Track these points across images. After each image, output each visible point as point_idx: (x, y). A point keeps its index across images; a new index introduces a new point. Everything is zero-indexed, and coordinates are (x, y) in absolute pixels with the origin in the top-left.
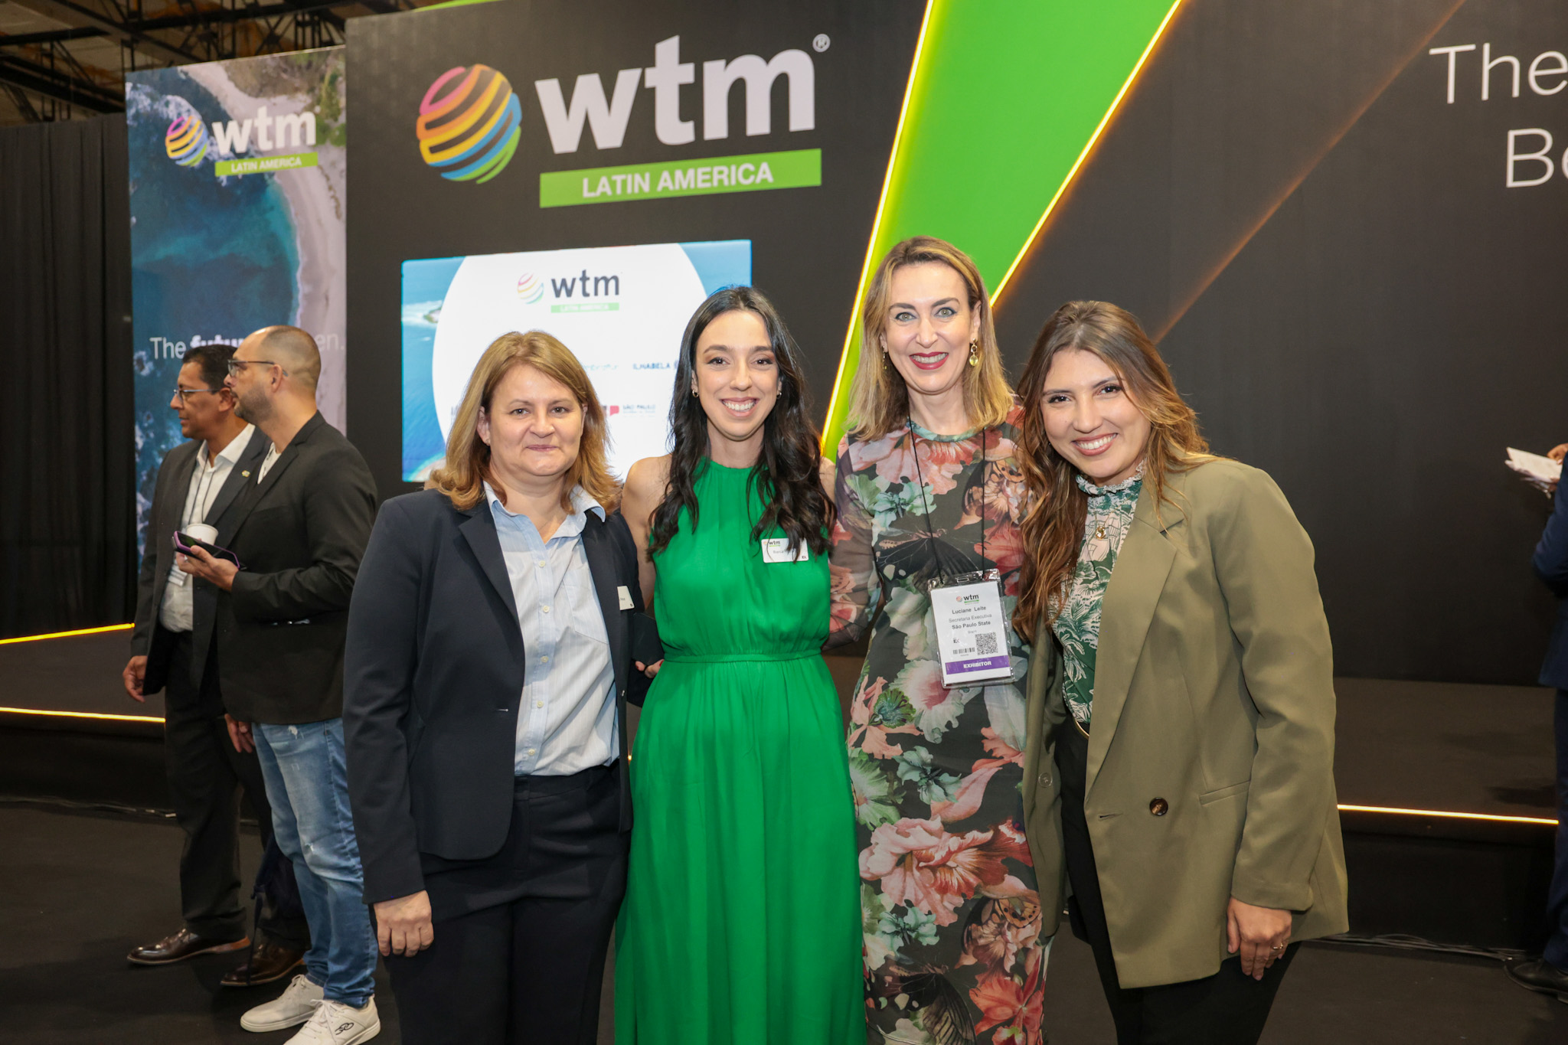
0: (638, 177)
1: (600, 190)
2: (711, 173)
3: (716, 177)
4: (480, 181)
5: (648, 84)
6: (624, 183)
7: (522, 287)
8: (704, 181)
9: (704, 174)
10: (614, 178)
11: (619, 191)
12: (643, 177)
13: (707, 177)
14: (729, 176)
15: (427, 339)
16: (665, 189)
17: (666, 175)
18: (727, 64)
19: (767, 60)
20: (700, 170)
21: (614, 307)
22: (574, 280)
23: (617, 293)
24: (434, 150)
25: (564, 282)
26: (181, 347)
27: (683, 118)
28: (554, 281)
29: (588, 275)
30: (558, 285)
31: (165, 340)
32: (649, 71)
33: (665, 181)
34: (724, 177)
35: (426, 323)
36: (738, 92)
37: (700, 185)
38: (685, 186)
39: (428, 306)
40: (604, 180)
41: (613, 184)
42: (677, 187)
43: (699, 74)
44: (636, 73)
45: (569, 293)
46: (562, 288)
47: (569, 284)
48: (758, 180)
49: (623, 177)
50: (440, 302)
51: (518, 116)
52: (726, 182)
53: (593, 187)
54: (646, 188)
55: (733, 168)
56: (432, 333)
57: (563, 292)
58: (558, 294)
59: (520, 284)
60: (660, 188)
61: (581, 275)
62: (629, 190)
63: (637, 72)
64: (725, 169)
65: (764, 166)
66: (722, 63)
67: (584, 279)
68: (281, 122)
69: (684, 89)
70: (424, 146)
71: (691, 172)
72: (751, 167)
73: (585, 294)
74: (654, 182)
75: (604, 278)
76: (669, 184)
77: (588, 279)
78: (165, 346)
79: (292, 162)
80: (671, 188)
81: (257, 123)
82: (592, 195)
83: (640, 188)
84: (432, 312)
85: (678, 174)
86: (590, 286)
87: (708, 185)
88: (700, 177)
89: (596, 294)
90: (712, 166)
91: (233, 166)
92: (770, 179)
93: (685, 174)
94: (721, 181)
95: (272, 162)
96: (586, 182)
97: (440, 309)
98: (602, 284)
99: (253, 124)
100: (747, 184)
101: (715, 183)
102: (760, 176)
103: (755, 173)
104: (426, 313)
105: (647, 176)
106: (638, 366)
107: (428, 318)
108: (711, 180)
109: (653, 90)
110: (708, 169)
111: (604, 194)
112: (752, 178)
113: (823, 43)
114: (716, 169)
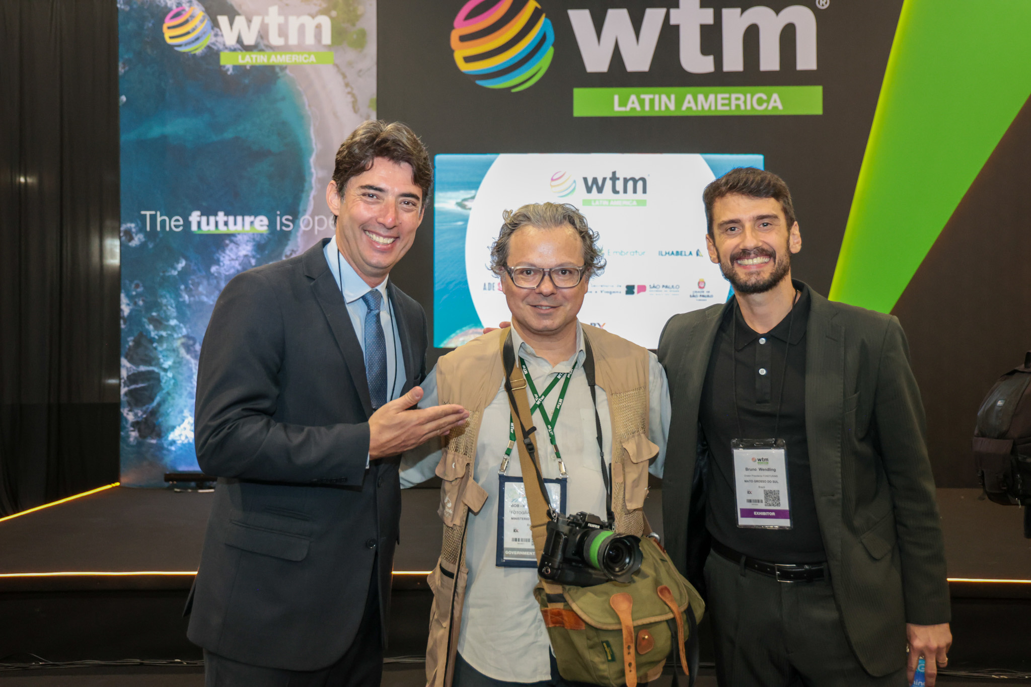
0: (664, 98)
1: (630, 106)
2: (729, 99)
3: (734, 102)
4: (514, 90)
5: (673, 21)
6: (652, 101)
7: (554, 183)
8: (723, 105)
9: (723, 99)
10: (642, 96)
11: (647, 108)
12: (669, 99)
13: (726, 102)
14: (745, 102)
15: (460, 223)
16: (689, 109)
17: (689, 97)
18: (742, 12)
19: (777, 12)
20: (720, 96)
21: (642, 203)
22: (604, 179)
23: (645, 191)
24: (468, 59)
25: (595, 180)
26: (177, 220)
27: (705, 51)
28: (585, 179)
29: (617, 176)
30: (590, 183)
31: (158, 213)
32: (673, 12)
33: (689, 102)
34: (741, 103)
35: (459, 209)
36: (752, 35)
37: (720, 108)
38: (706, 107)
39: (462, 195)
40: (633, 98)
41: (642, 102)
42: (700, 108)
43: (718, 17)
44: (662, 12)
45: (600, 190)
46: (593, 185)
47: (600, 183)
48: (770, 107)
49: (651, 96)
50: (473, 192)
51: (551, 38)
52: (742, 107)
53: (623, 103)
54: (672, 107)
55: (749, 96)
56: (466, 219)
57: (594, 189)
58: (589, 190)
59: (552, 180)
60: (684, 108)
61: (610, 175)
62: (657, 108)
63: (664, 11)
64: (742, 97)
65: (775, 96)
66: (739, 10)
67: (614, 178)
68: (294, 23)
69: (704, 28)
70: (459, 56)
71: (712, 97)
72: (764, 97)
73: (615, 191)
74: (679, 103)
75: (633, 179)
76: (693, 105)
77: (618, 179)
78: (159, 219)
79: (305, 58)
80: (694, 108)
81: (267, 20)
82: (623, 109)
83: (666, 106)
84: (465, 200)
85: (701, 97)
86: (620, 185)
87: (727, 108)
88: (720, 102)
89: (625, 191)
90: (730, 93)
91: (240, 57)
92: (780, 107)
93: (706, 98)
94: (738, 106)
95: (283, 56)
96: (616, 98)
97: (473, 198)
98: (631, 184)
99: (263, 20)
100: (760, 109)
101: (733, 107)
102: (772, 104)
103: (768, 101)
104: (459, 201)
105: (673, 97)
106: (664, 253)
107: (461, 205)
108: (729, 105)
109: (677, 28)
110: (727, 96)
111: (633, 109)
112: (765, 105)
113: (824, 3)
114: (734, 96)
